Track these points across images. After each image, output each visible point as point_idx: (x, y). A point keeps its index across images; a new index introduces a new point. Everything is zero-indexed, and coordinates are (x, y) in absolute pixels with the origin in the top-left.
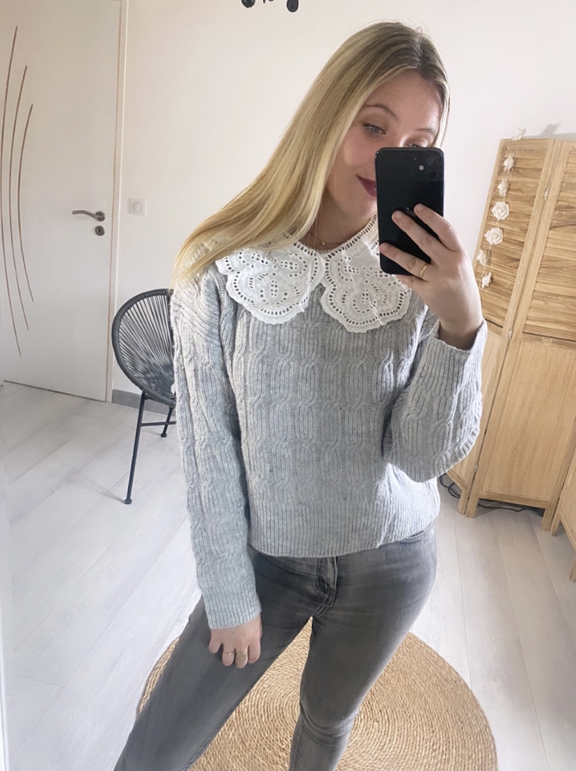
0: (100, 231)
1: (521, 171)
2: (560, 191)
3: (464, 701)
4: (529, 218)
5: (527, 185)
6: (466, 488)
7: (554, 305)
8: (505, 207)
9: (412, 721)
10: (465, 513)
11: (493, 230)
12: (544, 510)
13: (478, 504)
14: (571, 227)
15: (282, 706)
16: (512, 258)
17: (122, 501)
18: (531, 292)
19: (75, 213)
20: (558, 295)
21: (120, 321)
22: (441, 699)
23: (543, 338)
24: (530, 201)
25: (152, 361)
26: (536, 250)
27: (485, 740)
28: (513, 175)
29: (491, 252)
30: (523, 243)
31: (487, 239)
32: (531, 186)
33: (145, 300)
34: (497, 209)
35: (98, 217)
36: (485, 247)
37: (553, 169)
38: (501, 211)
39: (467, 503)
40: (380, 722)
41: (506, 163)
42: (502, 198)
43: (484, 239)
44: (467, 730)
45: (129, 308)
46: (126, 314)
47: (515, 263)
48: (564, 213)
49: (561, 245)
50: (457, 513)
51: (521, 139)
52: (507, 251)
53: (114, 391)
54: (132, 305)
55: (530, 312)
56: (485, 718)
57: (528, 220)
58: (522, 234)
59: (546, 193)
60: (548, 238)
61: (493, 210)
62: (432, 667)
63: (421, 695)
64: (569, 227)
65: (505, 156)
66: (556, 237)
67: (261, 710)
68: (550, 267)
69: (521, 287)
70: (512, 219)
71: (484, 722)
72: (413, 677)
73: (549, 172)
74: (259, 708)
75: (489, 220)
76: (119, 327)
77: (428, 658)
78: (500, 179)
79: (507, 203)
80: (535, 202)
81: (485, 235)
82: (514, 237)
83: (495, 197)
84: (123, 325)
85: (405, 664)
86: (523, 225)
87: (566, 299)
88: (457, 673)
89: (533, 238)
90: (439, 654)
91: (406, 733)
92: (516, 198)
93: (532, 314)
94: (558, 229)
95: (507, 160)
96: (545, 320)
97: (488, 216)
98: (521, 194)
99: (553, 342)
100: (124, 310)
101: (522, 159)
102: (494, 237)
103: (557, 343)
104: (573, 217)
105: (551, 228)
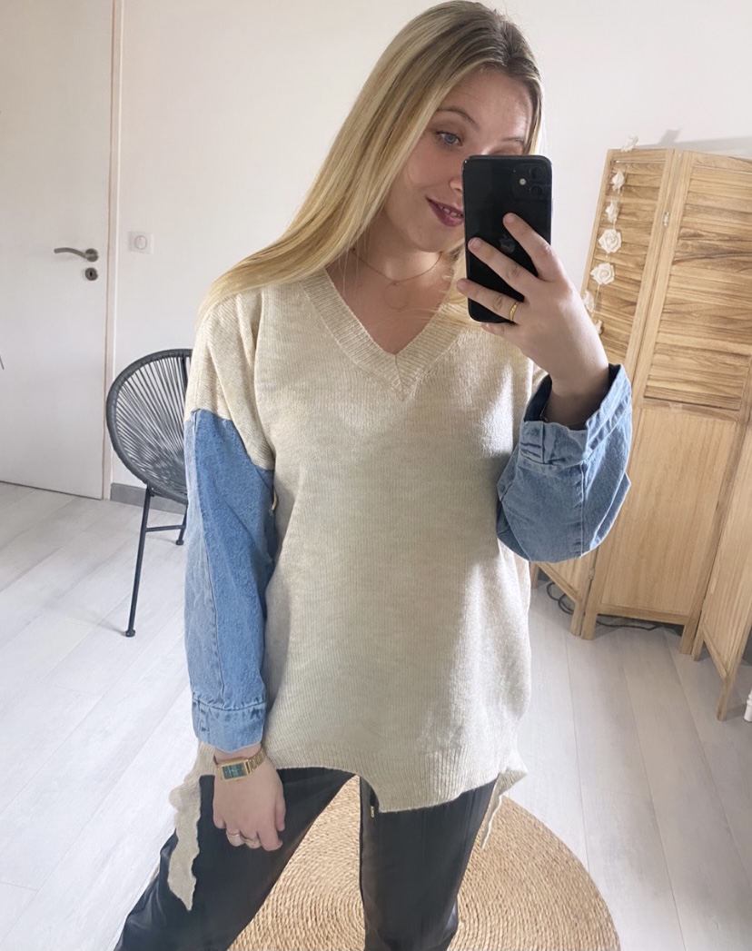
0: (91, 274)
1: (634, 190)
2: (684, 216)
3: (578, 888)
4: (646, 250)
5: (644, 208)
6: (581, 601)
7: (682, 360)
8: (616, 237)
9: (509, 918)
10: (580, 634)
11: (601, 266)
12: (682, 627)
13: (597, 622)
14: (700, 261)
15: (334, 904)
16: (626, 301)
17: (122, 633)
18: (652, 345)
19: (57, 251)
20: (687, 348)
21: (118, 392)
22: (547, 886)
23: (670, 403)
24: (647, 227)
25: (163, 445)
26: (656, 291)
27: (606, 940)
28: (624, 196)
29: (600, 293)
30: (640, 282)
31: (594, 278)
32: (648, 209)
33: (152, 364)
34: (606, 239)
35: (88, 255)
36: (592, 287)
37: (674, 187)
38: (610, 241)
39: (583, 620)
40: (467, 922)
41: (615, 180)
42: (612, 224)
43: (591, 277)
44: (582, 927)
45: (130, 376)
46: (126, 383)
47: (630, 308)
48: (690, 242)
49: (689, 284)
50: (570, 634)
51: (633, 150)
52: (620, 292)
53: (113, 485)
54: (134, 372)
55: (652, 370)
56: (607, 910)
57: (644, 253)
58: (638, 271)
59: (666, 218)
60: (670, 275)
61: (600, 241)
62: (536, 844)
63: (522, 882)
64: (696, 261)
65: (614, 172)
66: (680, 274)
67: (307, 911)
68: (675, 312)
69: (639, 338)
70: (625, 252)
71: (606, 916)
72: (511, 858)
73: (669, 192)
74: (304, 909)
75: (597, 253)
76: (116, 401)
77: (530, 831)
78: (608, 200)
79: (618, 230)
80: (653, 229)
81: (592, 273)
82: (628, 275)
83: (603, 224)
84: (122, 400)
85: (500, 841)
86: (639, 259)
87: (697, 353)
88: (569, 850)
89: (652, 275)
90: (547, 825)
91: (501, 935)
92: (629, 224)
93: (654, 372)
94: (682, 264)
95: (617, 176)
96: (672, 381)
97: (596, 248)
98: (635, 219)
99: (684, 408)
100: (122, 379)
101: (634, 175)
102: (604, 275)
103: (689, 409)
104: (701, 248)
105: (673, 263)
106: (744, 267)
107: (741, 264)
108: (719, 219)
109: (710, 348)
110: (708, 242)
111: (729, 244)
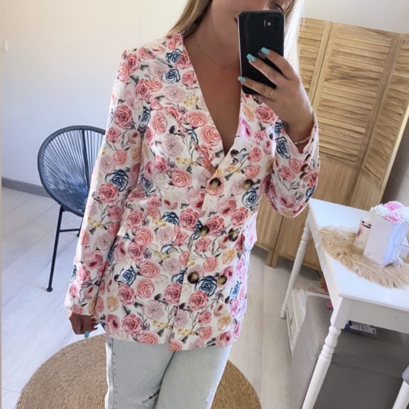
2: (332, 56)
4: (312, 73)
14: (339, 80)
48: (334, 70)
49: (333, 92)
60: (323, 87)
64: (336, 80)
94: (330, 81)
105: (326, 80)
106: (362, 85)
107: (360, 83)
108: (350, 59)
110: (344, 71)
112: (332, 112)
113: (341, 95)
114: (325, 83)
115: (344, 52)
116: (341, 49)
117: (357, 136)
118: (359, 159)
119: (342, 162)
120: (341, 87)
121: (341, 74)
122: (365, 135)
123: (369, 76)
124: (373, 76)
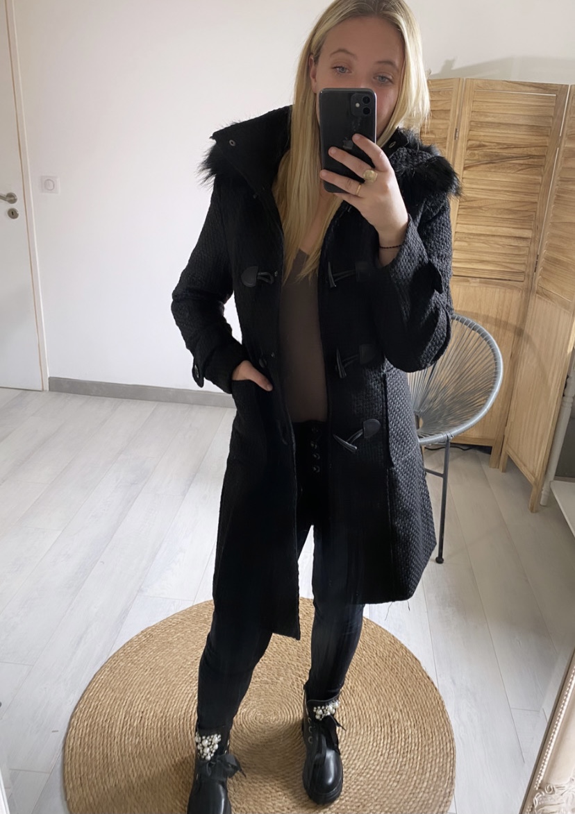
0: (13, 214)
2: (470, 130)
5: (439, 127)
7: (477, 245)
12: (491, 448)
14: (485, 166)
20: (480, 235)
23: (470, 279)
24: (443, 142)
32: (442, 127)
35: (9, 199)
37: (461, 110)
48: (476, 152)
49: (477, 184)
53: (50, 378)
59: (457, 133)
60: (464, 179)
64: (482, 166)
66: (471, 177)
68: (469, 208)
73: (457, 113)
80: (448, 143)
87: (488, 238)
93: (456, 256)
94: (471, 169)
96: (470, 261)
98: (433, 136)
99: (480, 282)
103: (486, 283)
104: (486, 155)
105: (465, 169)
106: (520, 168)
107: (517, 166)
108: (498, 131)
109: (498, 234)
110: (491, 150)
111: (506, 151)
112: (480, 214)
113: (491, 188)
114: (465, 172)
115: (487, 122)
116: (482, 119)
117: (521, 244)
118: (529, 275)
119: (503, 286)
120: (489, 174)
121: (486, 156)
122: (533, 240)
123: (529, 153)
124: (535, 153)
